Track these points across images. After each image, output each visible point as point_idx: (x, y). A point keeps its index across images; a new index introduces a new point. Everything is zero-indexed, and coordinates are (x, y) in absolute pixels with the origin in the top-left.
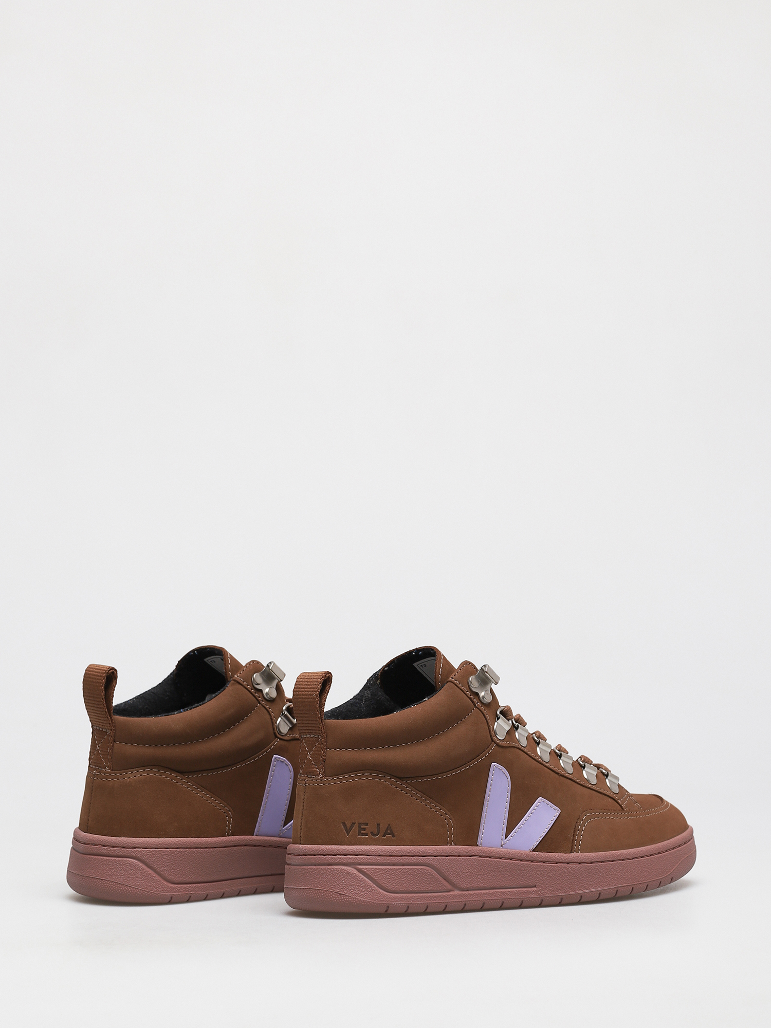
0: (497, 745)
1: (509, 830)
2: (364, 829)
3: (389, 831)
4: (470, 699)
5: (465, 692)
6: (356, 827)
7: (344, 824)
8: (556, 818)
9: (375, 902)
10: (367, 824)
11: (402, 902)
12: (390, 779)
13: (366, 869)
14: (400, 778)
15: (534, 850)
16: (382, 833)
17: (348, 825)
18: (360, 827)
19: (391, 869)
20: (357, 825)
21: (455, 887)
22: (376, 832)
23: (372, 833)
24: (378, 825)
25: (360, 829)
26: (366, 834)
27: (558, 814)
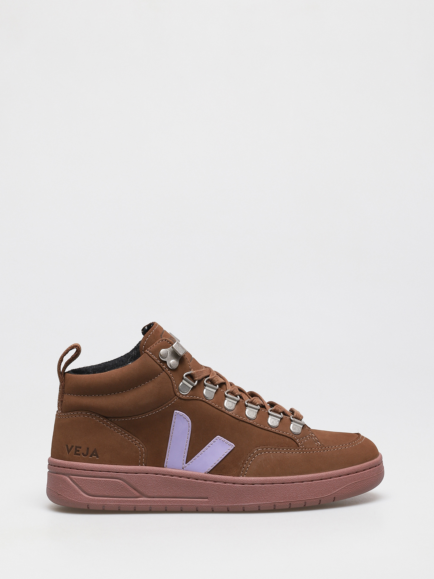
0: (180, 398)
1: (189, 458)
2: (79, 451)
3: (95, 454)
4: (159, 365)
5: (156, 361)
6: (73, 450)
7: (67, 446)
8: (229, 451)
9: (78, 501)
10: (80, 448)
11: (99, 503)
12: (99, 417)
13: (75, 478)
14: (106, 418)
15: (209, 473)
16: (89, 455)
17: (69, 447)
18: (76, 449)
19: (91, 480)
20: (74, 447)
21: (143, 495)
22: (85, 453)
23: (83, 454)
24: (88, 449)
25: (76, 450)
26: (79, 455)
27: (231, 449)
